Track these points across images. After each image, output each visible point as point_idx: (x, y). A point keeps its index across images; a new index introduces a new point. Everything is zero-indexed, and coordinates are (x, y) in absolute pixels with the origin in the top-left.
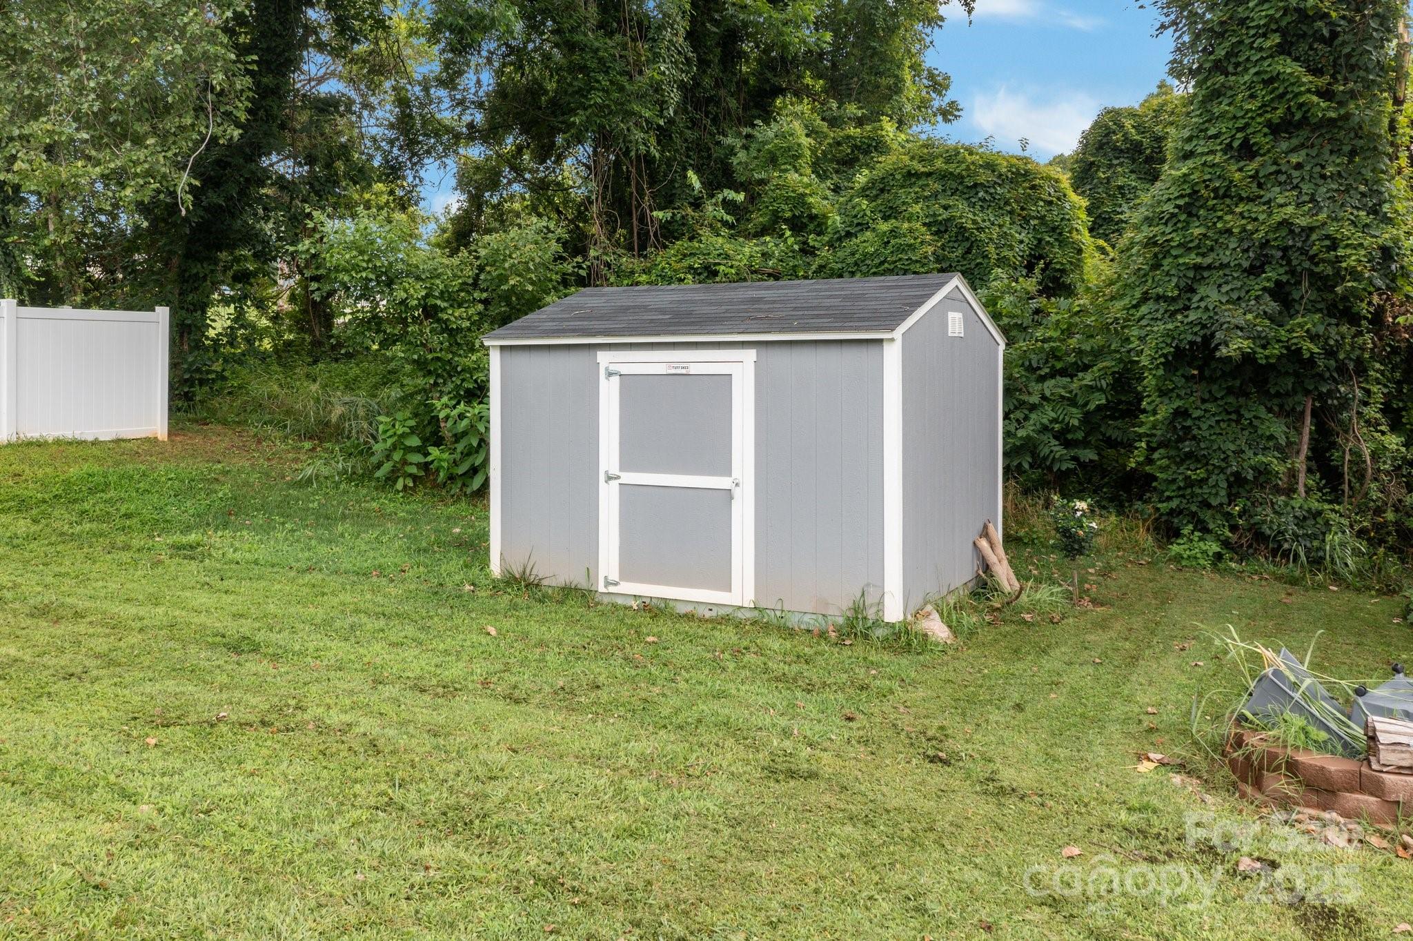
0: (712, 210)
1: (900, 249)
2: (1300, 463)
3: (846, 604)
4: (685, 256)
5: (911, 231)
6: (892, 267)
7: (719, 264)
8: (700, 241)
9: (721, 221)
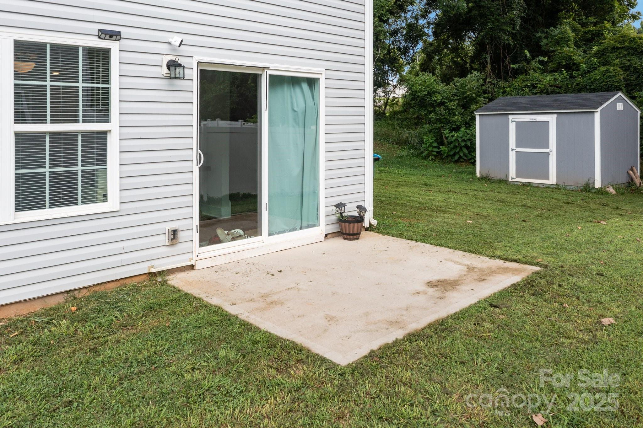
0: (533, 64)
1: (610, 77)
3: (584, 183)
4: (524, 81)
5: (614, 70)
6: (606, 84)
7: (537, 84)
8: (530, 75)
9: (538, 68)
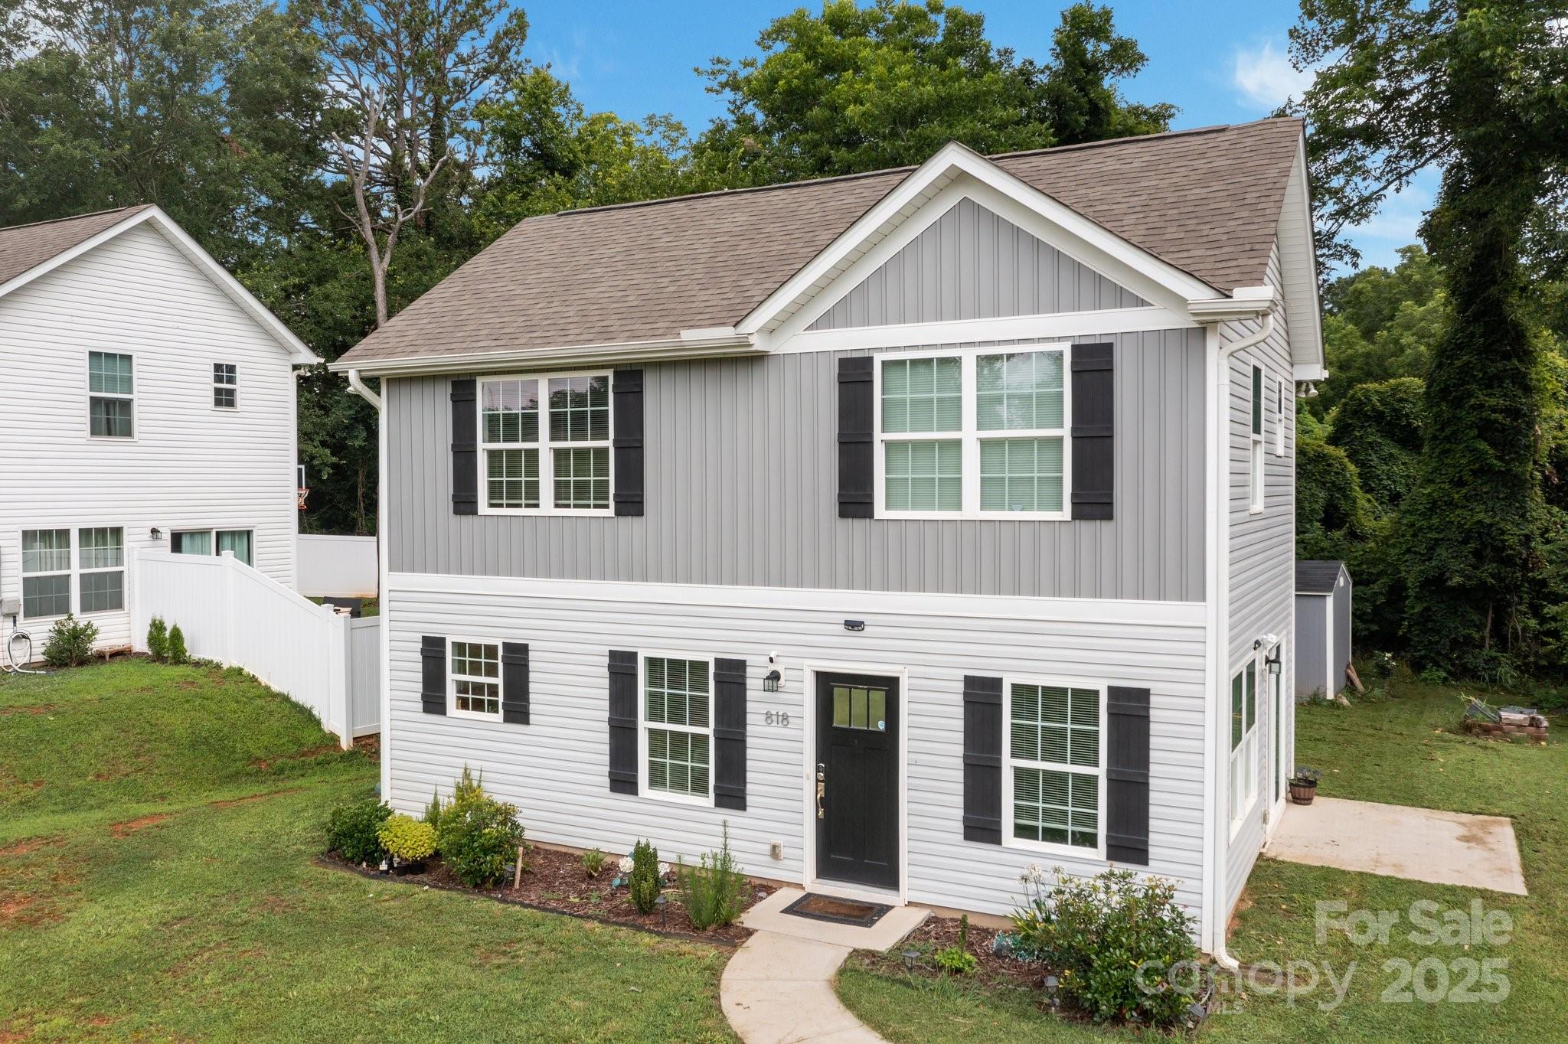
2: (1487, 633)
3: (1311, 693)
